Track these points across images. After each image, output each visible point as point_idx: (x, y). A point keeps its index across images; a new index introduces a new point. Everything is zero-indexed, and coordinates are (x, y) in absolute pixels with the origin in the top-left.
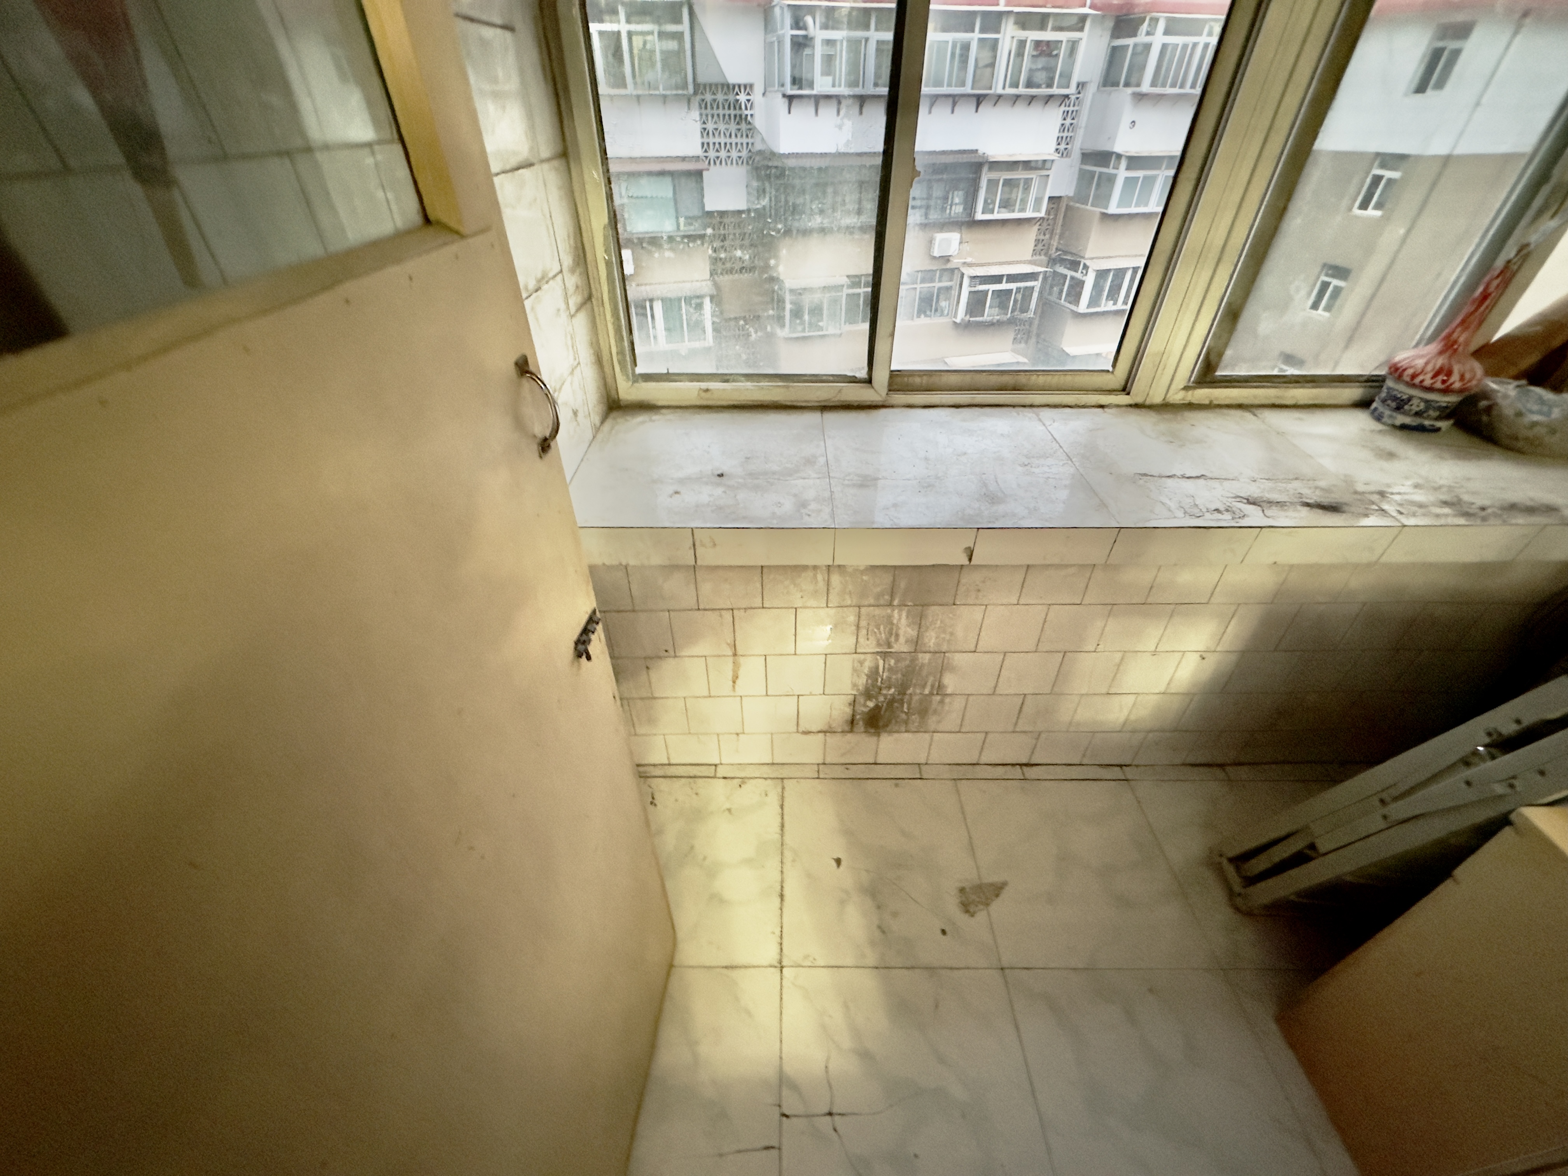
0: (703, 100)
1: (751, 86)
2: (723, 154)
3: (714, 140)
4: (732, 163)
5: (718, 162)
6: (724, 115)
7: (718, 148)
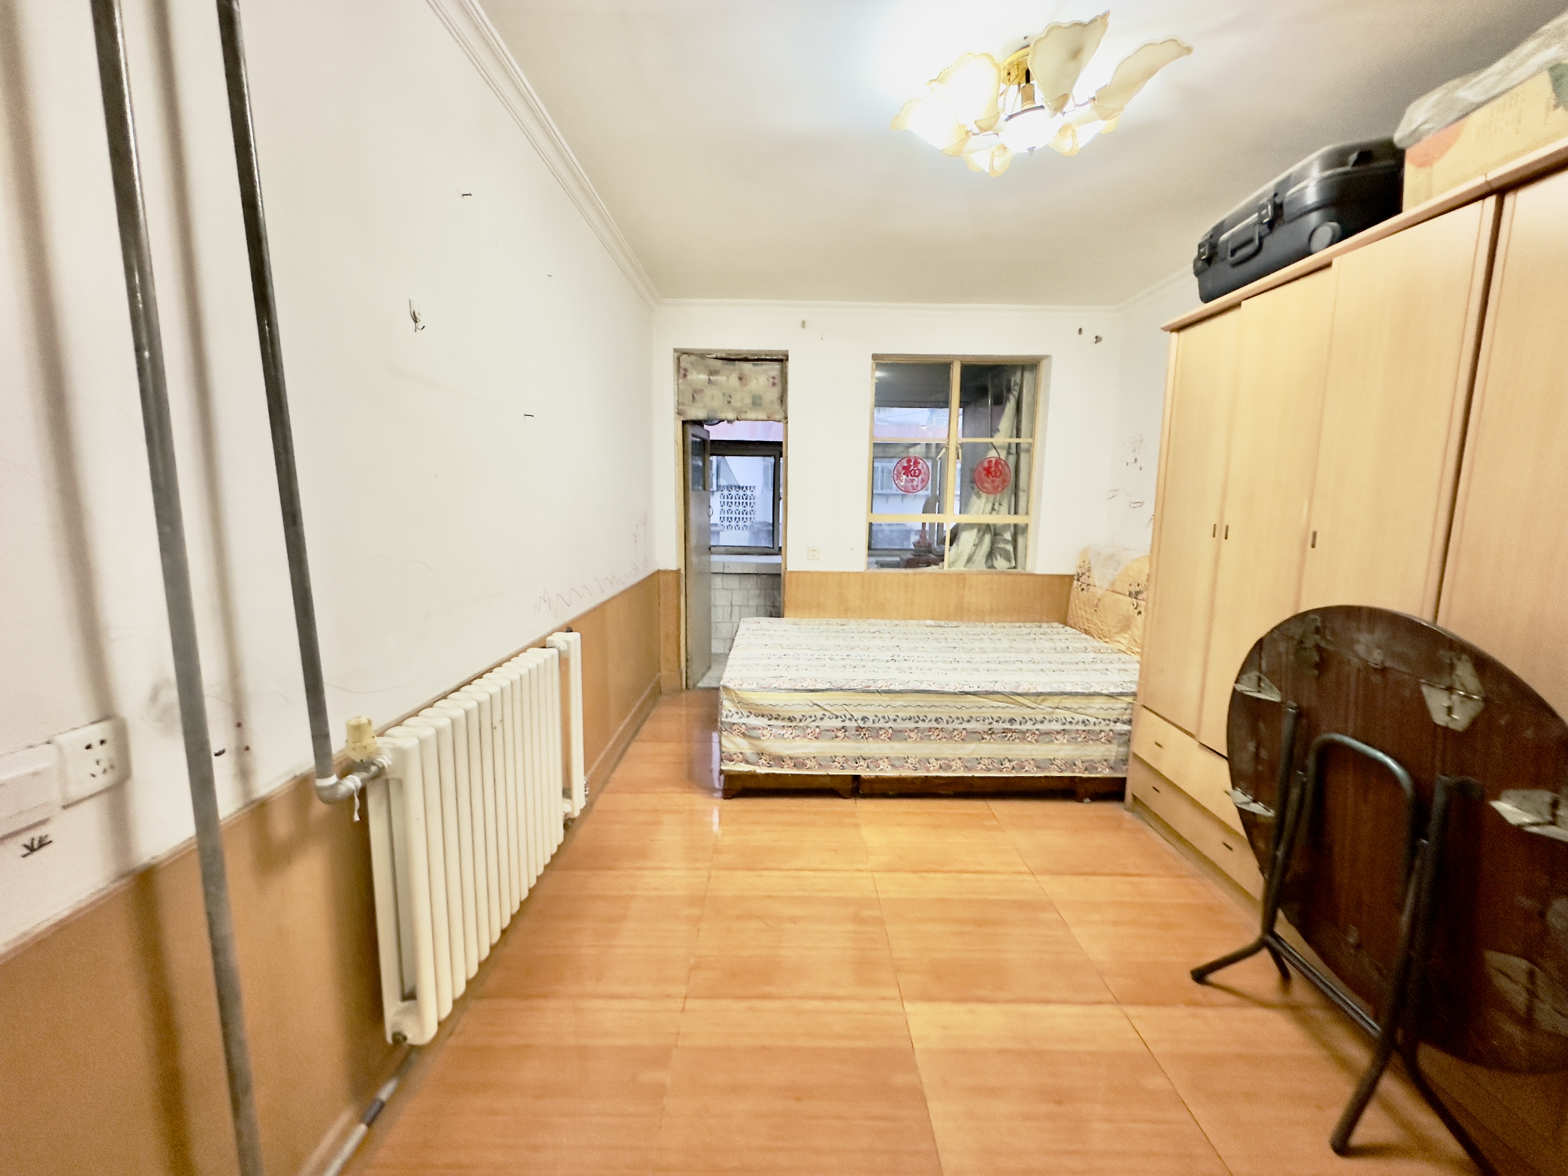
0: (722, 494)
1: (754, 487)
2: (733, 523)
3: (728, 516)
4: (739, 529)
5: (730, 528)
6: (736, 503)
7: (730, 519)
